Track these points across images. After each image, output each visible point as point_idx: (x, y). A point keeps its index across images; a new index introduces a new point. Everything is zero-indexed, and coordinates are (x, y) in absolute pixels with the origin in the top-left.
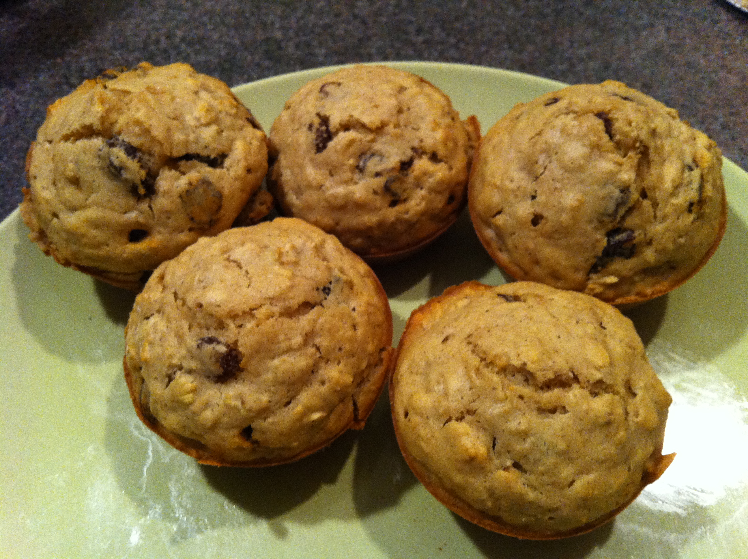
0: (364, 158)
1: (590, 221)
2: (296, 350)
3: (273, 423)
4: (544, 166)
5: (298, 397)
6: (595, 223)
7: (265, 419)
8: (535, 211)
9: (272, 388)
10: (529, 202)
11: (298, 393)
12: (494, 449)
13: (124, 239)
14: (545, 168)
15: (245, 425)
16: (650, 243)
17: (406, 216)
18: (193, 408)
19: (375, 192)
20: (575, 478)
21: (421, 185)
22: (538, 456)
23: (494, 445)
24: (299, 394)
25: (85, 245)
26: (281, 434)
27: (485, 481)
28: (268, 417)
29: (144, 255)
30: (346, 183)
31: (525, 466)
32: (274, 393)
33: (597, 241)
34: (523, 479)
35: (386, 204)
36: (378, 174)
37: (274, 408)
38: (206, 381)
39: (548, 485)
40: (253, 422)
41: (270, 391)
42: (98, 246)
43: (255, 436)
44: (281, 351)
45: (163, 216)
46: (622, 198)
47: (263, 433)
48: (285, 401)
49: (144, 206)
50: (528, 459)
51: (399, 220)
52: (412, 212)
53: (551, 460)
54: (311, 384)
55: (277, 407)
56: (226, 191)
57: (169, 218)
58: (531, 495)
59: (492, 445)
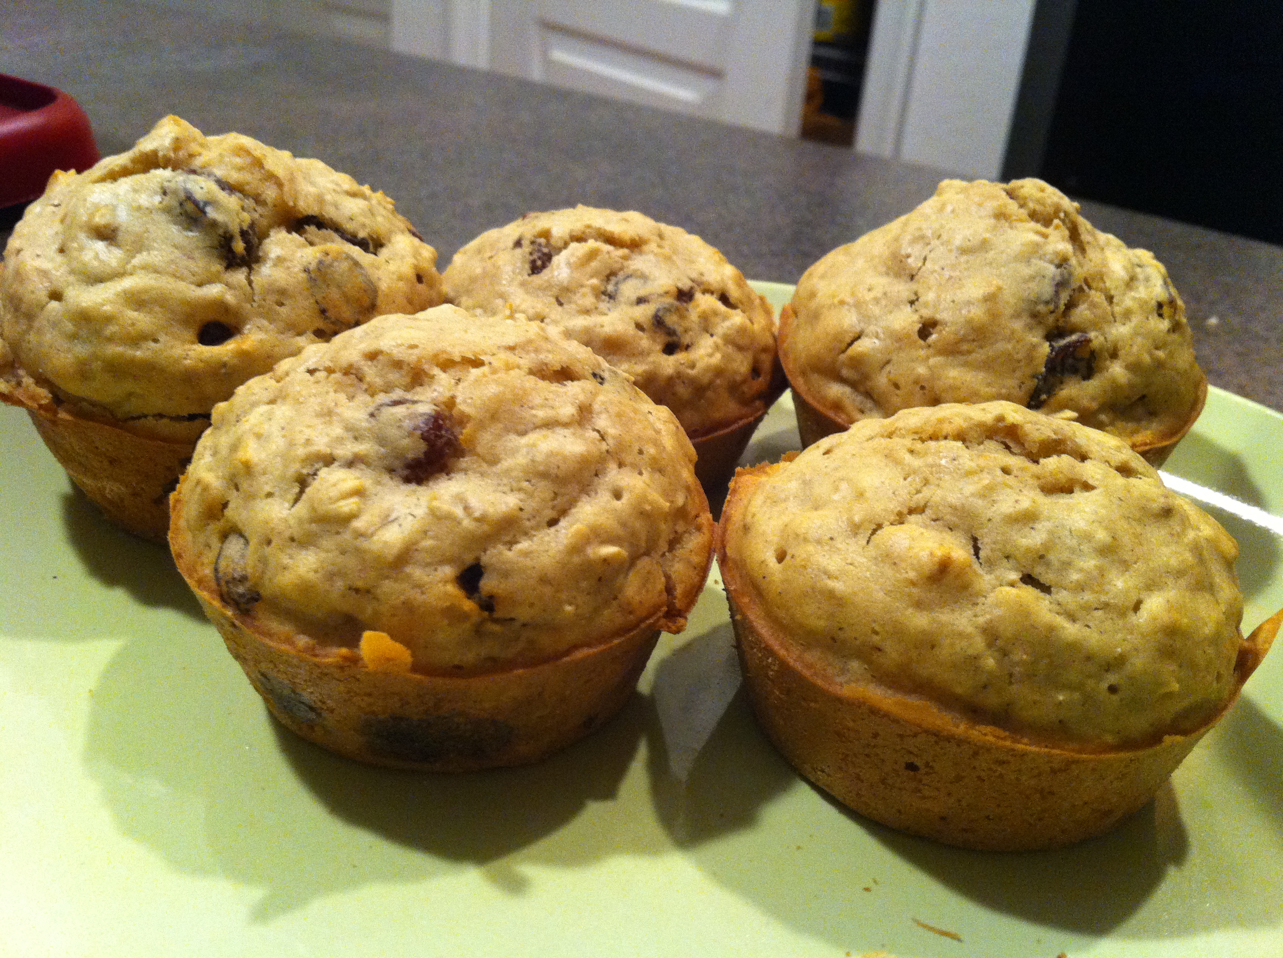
0: (613, 280)
1: (1017, 316)
2: (566, 425)
3: (526, 554)
4: (923, 257)
5: (573, 511)
6: (1026, 319)
7: (511, 544)
8: (921, 317)
9: (525, 484)
10: (908, 309)
11: (572, 503)
12: (978, 558)
13: (190, 334)
14: (925, 259)
15: (469, 559)
16: (1114, 355)
17: (692, 372)
18: (359, 524)
19: (639, 327)
20: (1142, 597)
21: (710, 331)
22: (1065, 556)
23: (977, 550)
24: (575, 506)
25: (110, 340)
26: (544, 580)
27: (975, 616)
28: (517, 542)
29: (224, 365)
30: (587, 312)
31: (1047, 577)
32: (531, 495)
33: (1034, 347)
34: (1047, 602)
35: (658, 347)
36: (641, 301)
37: (527, 523)
38: (386, 478)
39: (1096, 609)
40: (485, 551)
41: (520, 490)
42: (138, 339)
43: (488, 584)
44: (538, 422)
45: (271, 299)
46: (1062, 275)
47: (506, 574)
48: (549, 514)
49: (239, 276)
50: (1048, 564)
51: (678, 376)
52: (700, 365)
53: (1090, 563)
54: (596, 493)
55: (533, 523)
56: (383, 286)
57: (281, 304)
58: (1070, 630)
59: (972, 552)
